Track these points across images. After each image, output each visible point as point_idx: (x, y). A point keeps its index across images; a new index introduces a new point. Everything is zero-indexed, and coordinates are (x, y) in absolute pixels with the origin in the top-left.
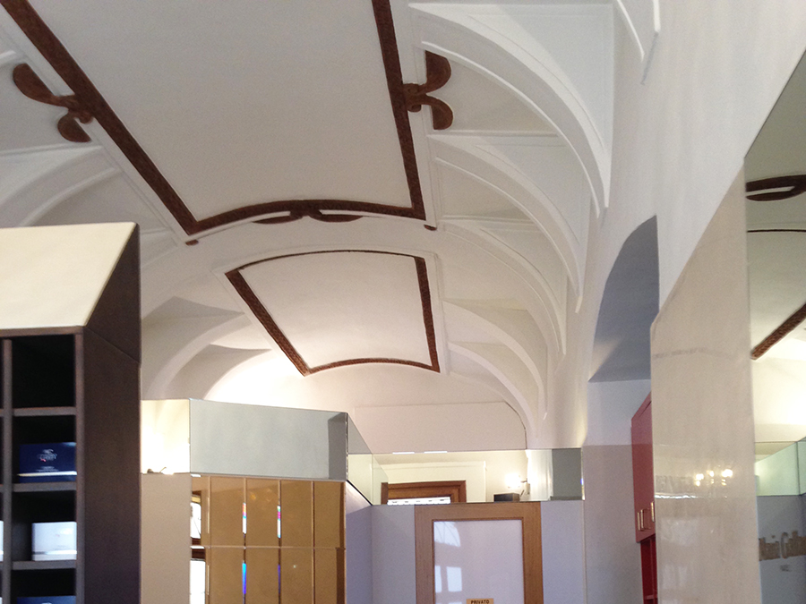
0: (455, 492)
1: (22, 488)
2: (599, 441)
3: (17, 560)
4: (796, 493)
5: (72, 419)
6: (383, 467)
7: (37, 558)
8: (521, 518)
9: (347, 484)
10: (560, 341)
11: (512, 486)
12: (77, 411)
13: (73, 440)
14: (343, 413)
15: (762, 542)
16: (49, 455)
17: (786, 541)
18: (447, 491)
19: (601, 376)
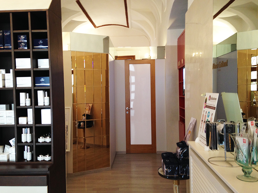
0: (133, 58)
1: (35, 50)
2: (170, 44)
3: (34, 68)
4: (216, 57)
5: (46, 33)
6: (117, 52)
7: (39, 68)
8: (150, 63)
9: (109, 54)
10: (160, 19)
11: (146, 57)
12: (47, 31)
13: (47, 38)
14: (108, 36)
15: (214, 65)
16: (41, 42)
17: (220, 64)
18: (130, 58)
19: (171, 28)
